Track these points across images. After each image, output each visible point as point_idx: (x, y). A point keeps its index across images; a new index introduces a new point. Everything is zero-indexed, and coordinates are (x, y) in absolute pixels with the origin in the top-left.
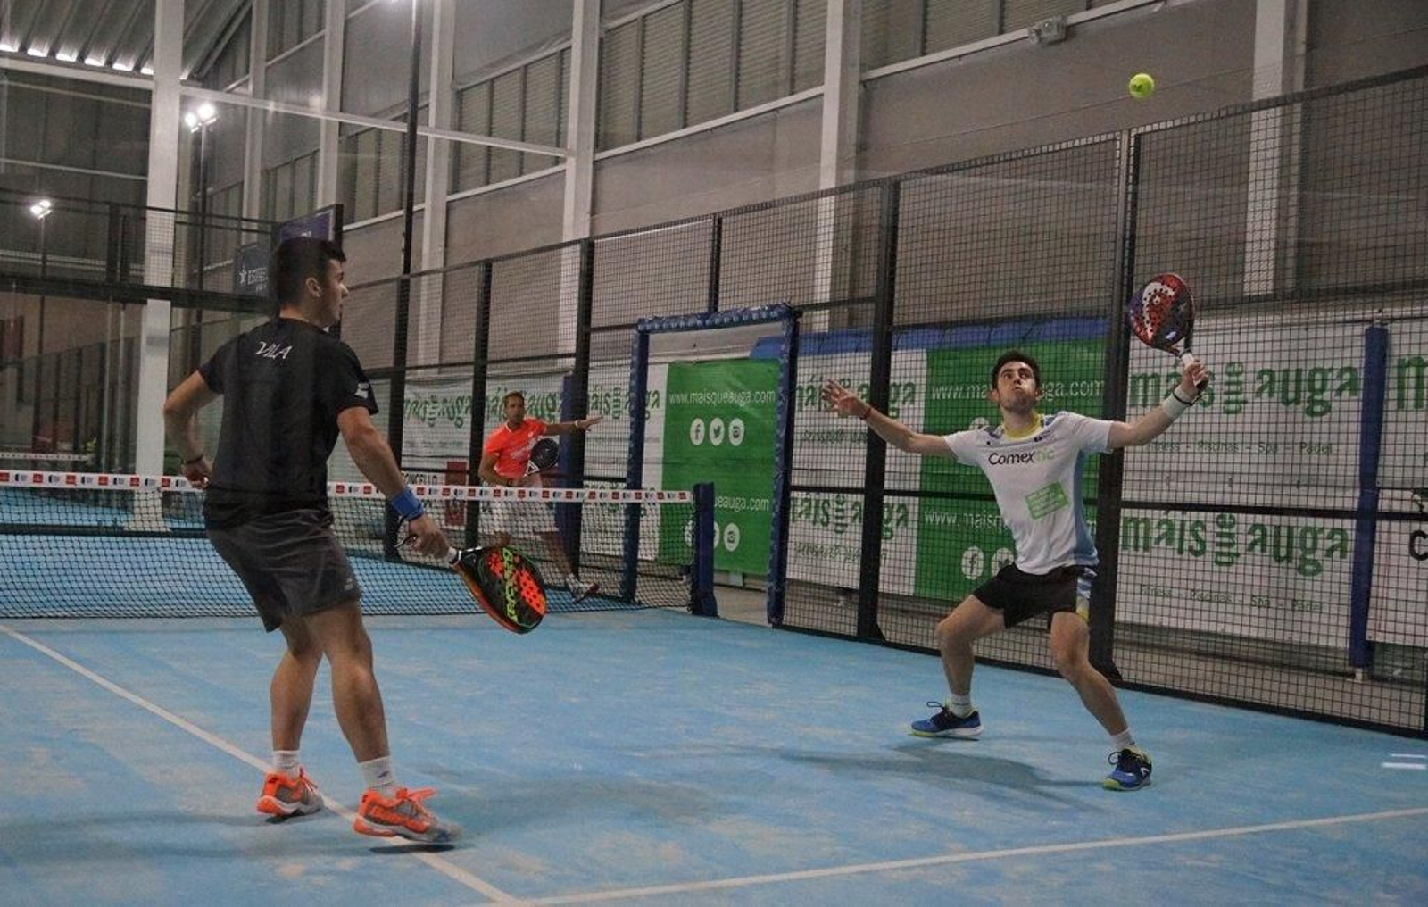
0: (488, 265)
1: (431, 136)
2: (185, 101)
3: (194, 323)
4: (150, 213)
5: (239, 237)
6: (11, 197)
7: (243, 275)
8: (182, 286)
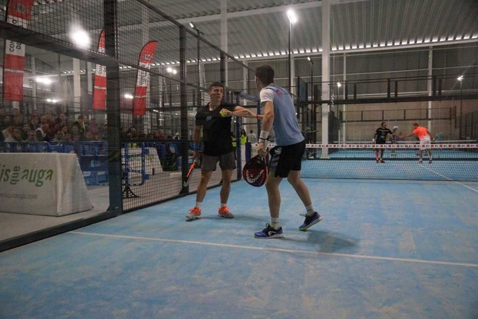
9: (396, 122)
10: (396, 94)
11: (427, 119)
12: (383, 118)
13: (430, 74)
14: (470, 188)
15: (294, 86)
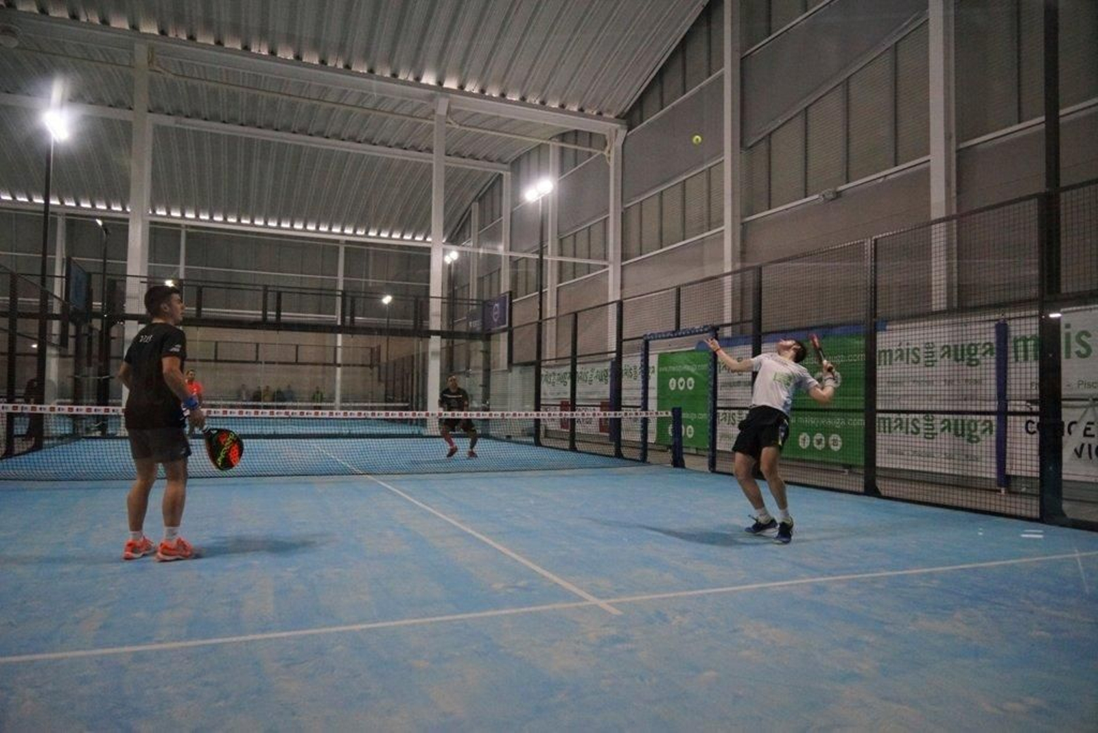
0: (576, 315)
1: (549, 259)
2: (445, 252)
3: (450, 344)
4: (431, 300)
5: (468, 309)
6: (374, 296)
7: (470, 323)
8: (445, 329)
9: (276, 366)
10: (278, 316)
11: (335, 364)
12: (257, 357)
13: (341, 287)
14: (389, 487)
15: (62, 277)
